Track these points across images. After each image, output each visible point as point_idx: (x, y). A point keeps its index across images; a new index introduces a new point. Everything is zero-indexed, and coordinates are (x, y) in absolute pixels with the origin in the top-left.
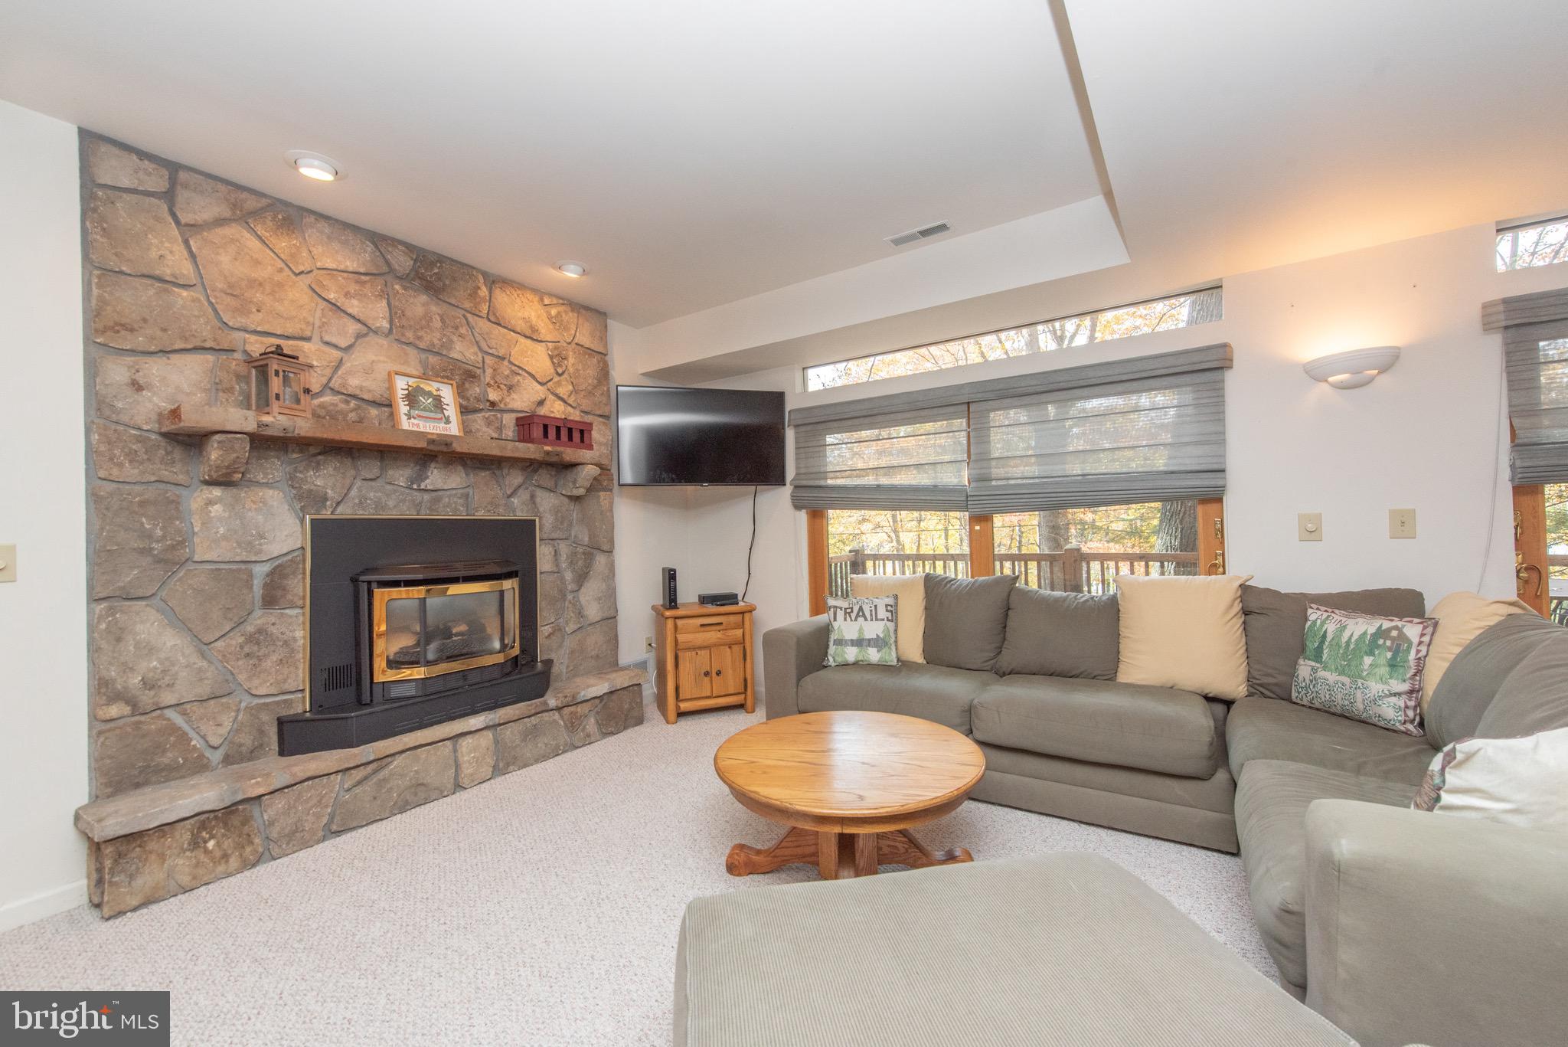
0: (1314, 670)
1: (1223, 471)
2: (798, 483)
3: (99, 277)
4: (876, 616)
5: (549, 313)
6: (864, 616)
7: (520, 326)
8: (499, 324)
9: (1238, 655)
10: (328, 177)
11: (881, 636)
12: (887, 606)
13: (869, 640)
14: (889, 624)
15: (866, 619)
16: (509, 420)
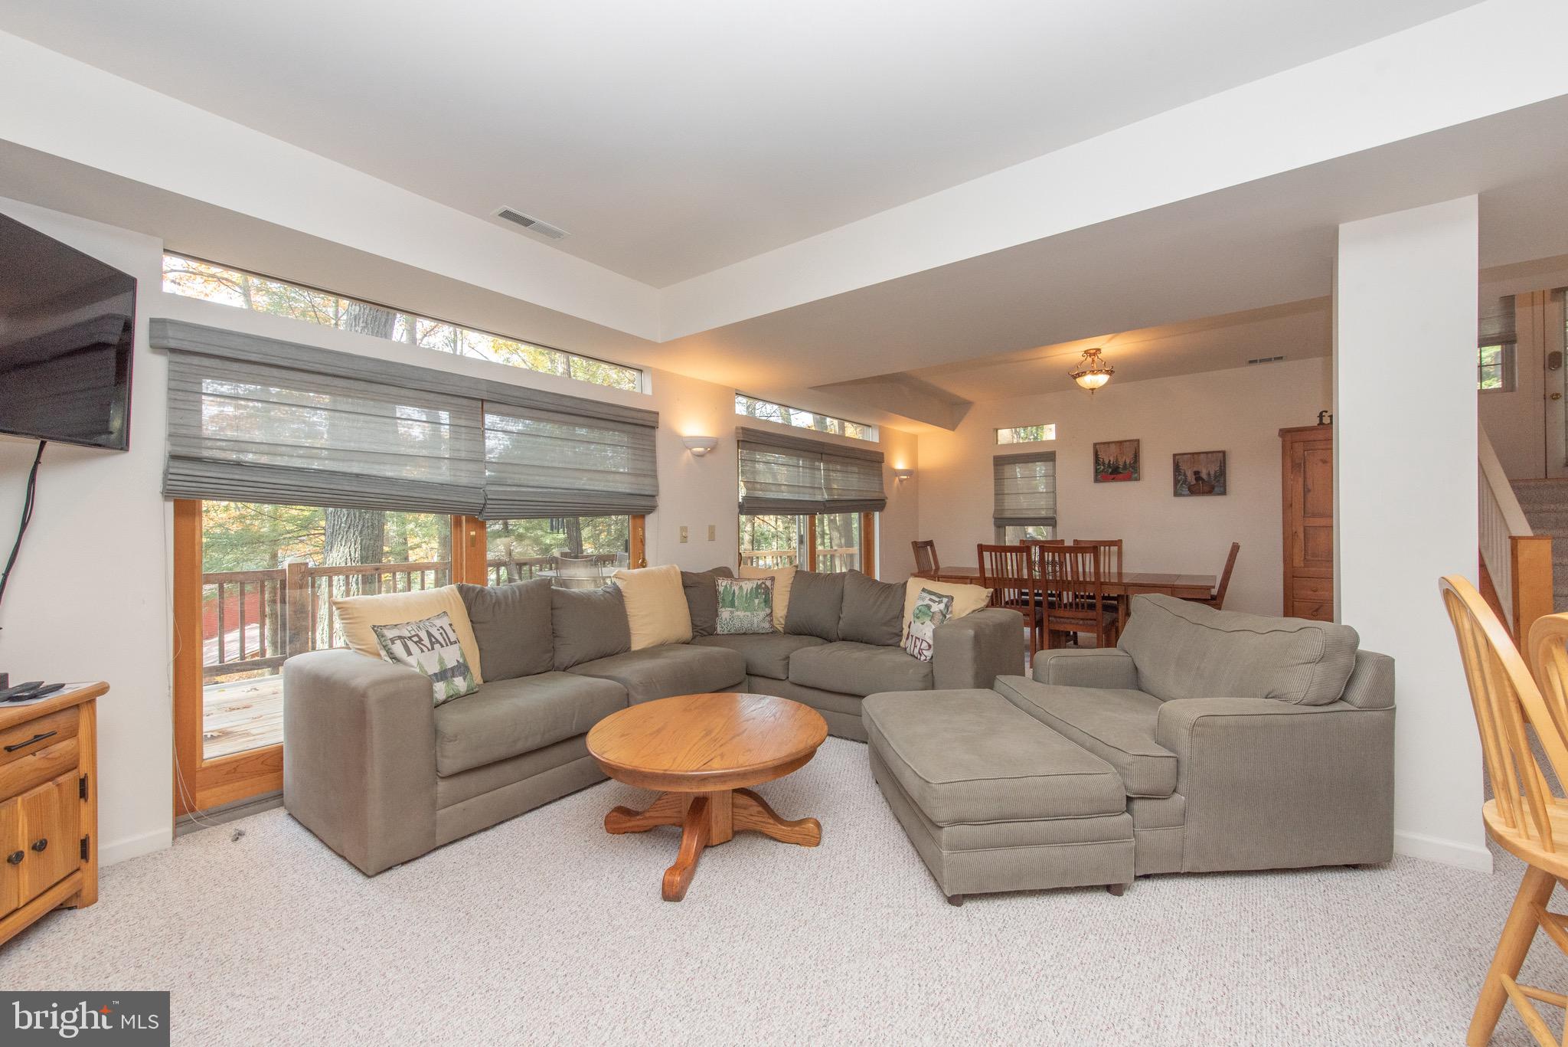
0: (732, 612)
1: (655, 496)
4: (450, 641)
6: (438, 642)
11: (461, 661)
12: (450, 625)
13: (452, 669)
14: (460, 645)
15: (442, 646)
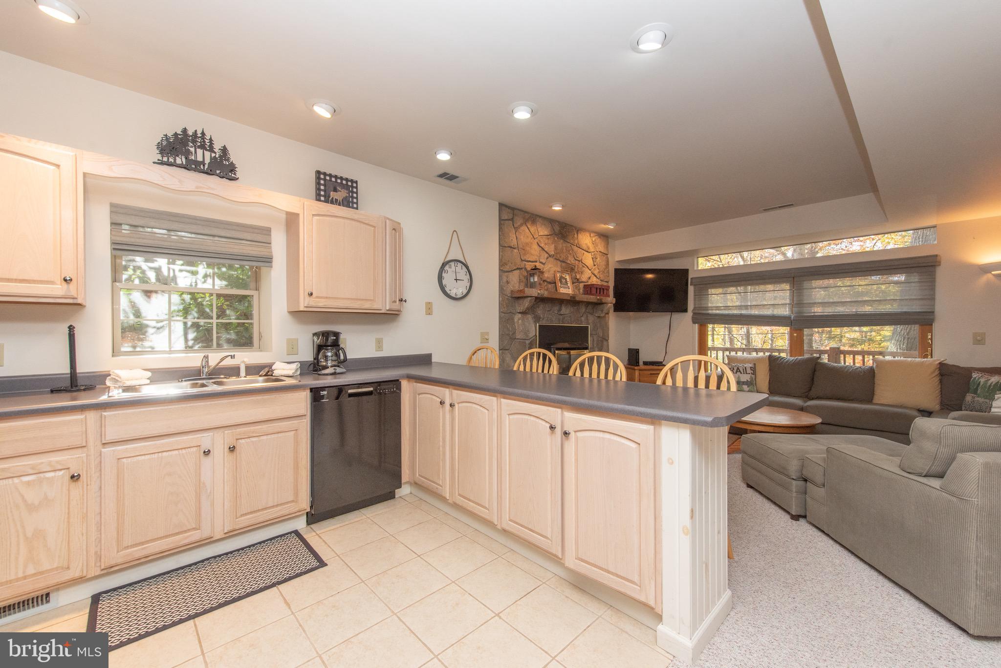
0: (973, 397)
1: (933, 312)
2: (695, 311)
3: (502, 249)
4: (746, 372)
5: (592, 240)
6: (740, 371)
7: (584, 247)
8: (579, 248)
9: (937, 392)
10: (561, 208)
11: (749, 380)
12: (751, 368)
13: (743, 382)
14: (753, 376)
15: (741, 373)
16: (582, 285)
